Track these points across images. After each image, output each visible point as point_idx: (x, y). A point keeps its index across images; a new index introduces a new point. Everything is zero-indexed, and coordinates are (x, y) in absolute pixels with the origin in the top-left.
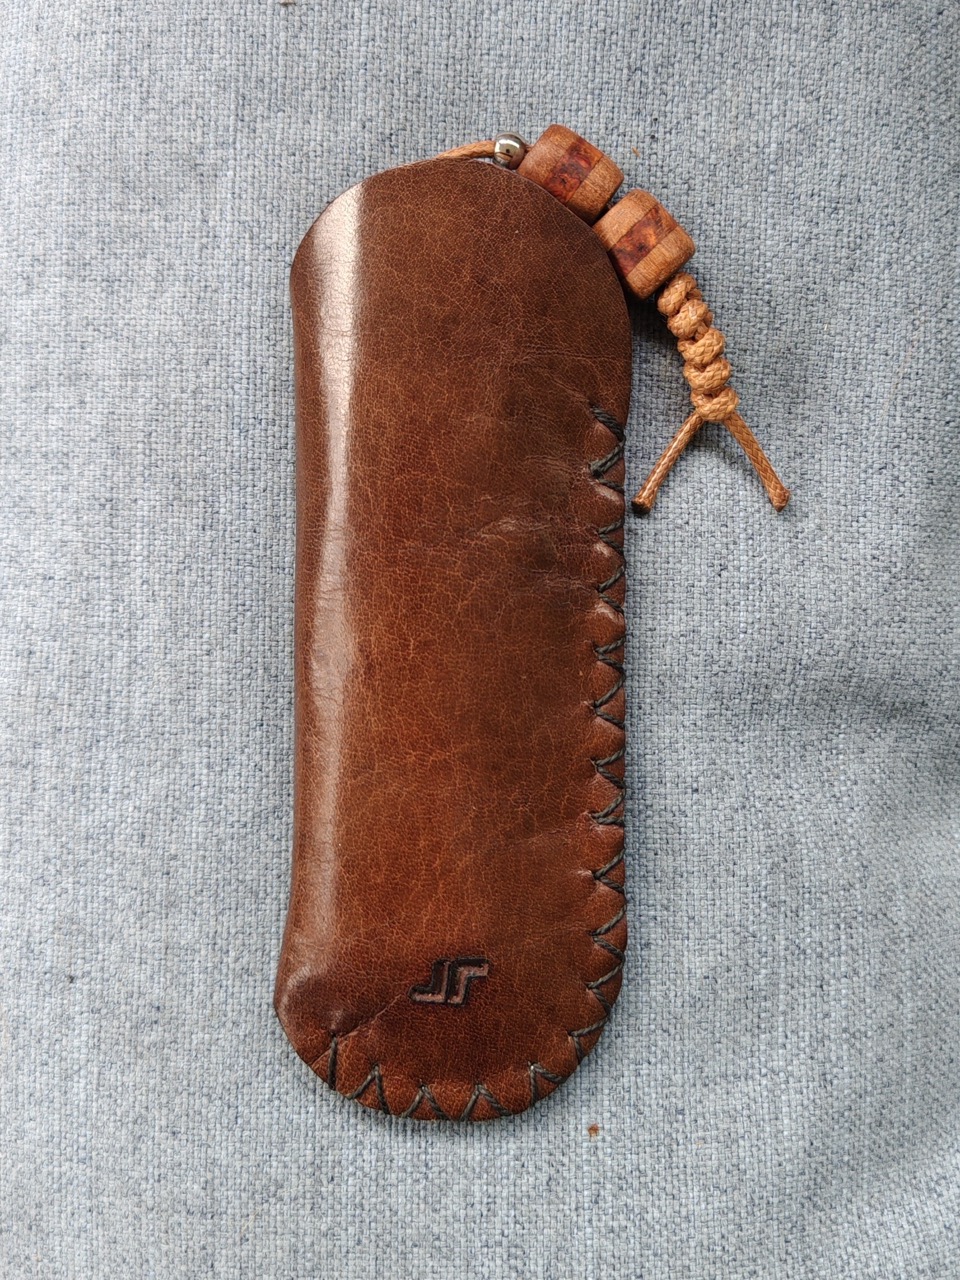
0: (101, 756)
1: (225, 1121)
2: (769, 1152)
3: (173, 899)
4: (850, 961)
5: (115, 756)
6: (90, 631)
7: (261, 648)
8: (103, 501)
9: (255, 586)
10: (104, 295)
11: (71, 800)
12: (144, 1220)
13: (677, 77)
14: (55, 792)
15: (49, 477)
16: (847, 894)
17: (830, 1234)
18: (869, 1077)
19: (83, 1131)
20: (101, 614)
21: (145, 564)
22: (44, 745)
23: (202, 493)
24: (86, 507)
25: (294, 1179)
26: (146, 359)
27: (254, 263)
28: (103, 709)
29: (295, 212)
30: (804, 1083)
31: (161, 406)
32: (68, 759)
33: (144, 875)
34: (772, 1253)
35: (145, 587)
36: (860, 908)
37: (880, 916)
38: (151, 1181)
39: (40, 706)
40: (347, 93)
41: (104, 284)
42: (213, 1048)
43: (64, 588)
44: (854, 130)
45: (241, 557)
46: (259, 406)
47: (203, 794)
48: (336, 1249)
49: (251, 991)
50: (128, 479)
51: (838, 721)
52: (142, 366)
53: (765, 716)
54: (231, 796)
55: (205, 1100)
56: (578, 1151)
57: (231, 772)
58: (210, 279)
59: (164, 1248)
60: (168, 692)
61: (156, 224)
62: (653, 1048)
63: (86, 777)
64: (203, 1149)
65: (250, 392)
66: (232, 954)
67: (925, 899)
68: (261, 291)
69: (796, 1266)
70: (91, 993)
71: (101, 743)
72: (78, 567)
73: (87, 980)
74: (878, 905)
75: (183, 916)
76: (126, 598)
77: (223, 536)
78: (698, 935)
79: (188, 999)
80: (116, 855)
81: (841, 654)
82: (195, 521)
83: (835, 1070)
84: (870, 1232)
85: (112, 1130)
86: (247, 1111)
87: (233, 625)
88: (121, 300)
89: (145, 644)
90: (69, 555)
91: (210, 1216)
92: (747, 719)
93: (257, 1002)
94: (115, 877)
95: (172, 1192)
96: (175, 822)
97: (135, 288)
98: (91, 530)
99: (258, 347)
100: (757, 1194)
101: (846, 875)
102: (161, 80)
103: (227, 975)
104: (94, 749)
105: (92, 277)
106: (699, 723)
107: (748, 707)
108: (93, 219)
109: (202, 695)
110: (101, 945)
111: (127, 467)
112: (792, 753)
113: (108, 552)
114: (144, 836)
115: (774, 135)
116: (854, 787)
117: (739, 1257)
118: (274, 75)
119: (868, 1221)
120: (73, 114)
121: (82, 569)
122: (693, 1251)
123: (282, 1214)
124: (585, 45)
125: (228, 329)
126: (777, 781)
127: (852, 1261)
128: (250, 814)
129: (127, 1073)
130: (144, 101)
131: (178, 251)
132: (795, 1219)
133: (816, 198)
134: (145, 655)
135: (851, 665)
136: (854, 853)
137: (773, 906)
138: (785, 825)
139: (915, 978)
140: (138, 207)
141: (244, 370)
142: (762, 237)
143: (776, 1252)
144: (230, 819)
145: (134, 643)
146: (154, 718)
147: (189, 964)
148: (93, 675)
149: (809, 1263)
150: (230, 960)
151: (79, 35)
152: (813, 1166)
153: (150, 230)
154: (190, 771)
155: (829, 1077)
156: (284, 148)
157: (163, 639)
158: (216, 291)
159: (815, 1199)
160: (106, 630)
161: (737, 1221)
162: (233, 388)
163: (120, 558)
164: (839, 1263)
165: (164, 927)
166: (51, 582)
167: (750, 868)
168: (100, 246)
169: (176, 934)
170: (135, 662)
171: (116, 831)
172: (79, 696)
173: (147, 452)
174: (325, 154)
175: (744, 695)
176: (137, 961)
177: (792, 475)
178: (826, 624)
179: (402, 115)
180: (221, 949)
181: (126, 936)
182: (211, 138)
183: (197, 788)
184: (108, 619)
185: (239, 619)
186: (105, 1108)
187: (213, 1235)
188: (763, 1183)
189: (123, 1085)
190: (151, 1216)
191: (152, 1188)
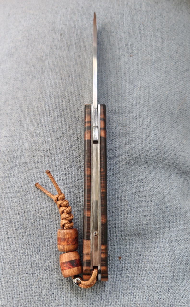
0: (13, 171)
1: (37, 251)
2: (162, 266)
3: (27, 200)
4: (176, 224)
5: (16, 171)
6: (13, 146)
7: (49, 148)
8: (19, 121)
9: (48, 135)
11: (6, 179)
12: (15, 276)
13: (135, 47)
15: (8, 118)
16: (176, 209)
17: (178, 289)
18: (184, 252)
21: (26, 132)
23: (39, 117)
24: (15, 122)
25: (52, 265)
26: (29, 93)
27: (52, 75)
28: (15, 161)
29: (60, 67)
30: (168, 250)
31: (31, 102)
32: (6, 171)
33: (20, 195)
34: (165, 290)
35: (26, 137)
36: (179, 213)
37: (184, 215)
38: (18, 266)
42: (35, 234)
43: (9, 138)
45: (46, 129)
46: (51, 101)
47: (35, 179)
48: (62, 283)
49: (43, 222)
50: (24, 116)
51: (172, 173)
52: (28, 95)
53: (157, 169)
54: (41, 179)
55: (32, 247)
56: (116, 263)
57: (41, 174)
58: (43, 79)
59: (19, 283)
60: (29, 157)
61: (32, 70)
62: (133, 240)
63: (10, 175)
64: (31, 258)
65: (50, 98)
66: (39, 213)
68: (53, 80)
69: (171, 295)
70: (6, 222)
71: (14, 168)
72: (12, 134)
73: (6, 219)
74: (184, 213)
75: (29, 204)
76: (22, 139)
77: (43, 125)
78: (144, 214)
79: (29, 223)
80: (15, 191)
82: (37, 123)
83: (175, 249)
84: (188, 290)
85: (9, 254)
86: (42, 249)
87: (43, 143)
88: (24, 83)
89: (25, 148)
90: (11, 132)
91: (32, 274)
92: (153, 169)
93: (45, 224)
94: (14, 196)
95: (23, 269)
96: (29, 184)
97: (27, 81)
98: (16, 127)
99: (52, 90)
100: (160, 275)
101: (176, 205)
103: (38, 218)
106: (143, 169)
109: (36, 158)
110: (9, 211)
111: (24, 114)
112: (163, 178)
114: (21, 187)
116: (177, 188)
117: (157, 290)
119: (187, 287)
122: (145, 287)
123: (49, 274)
125: (46, 87)
126: (160, 183)
127: (185, 296)
128: (45, 183)
129: (14, 240)
131: (36, 74)
132: (170, 283)
133: (161, 70)
134: (25, 150)
136: (178, 201)
137: (160, 209)
138: (162, 192)
140: (29, 67)
141: (49, 94)
143: (166, 290)
146: (26, 163)
147: (30, 215)
148: (13, 155)
149: (174, 294)
150: (39, 214)
151: (21, 41)
152: (173, 270)
154: (33, 174)
155: (174, 250)
156: (59, 56)
157: (29, 147)
158: (44, 81)
159: (174, 279)
161: (156, 281)
162: (46, 98)
163: (22, 131)
164: (182, 296)
165: (24, 206)
166: (6, 137)
167: (155, 200)
168: (21, 75)
169: (27, 208)
170: (22, 152)
171: (15, 186)
172: (9, 159)
173: (28, 110)
175: (152, 164)
176: (18, 214)
177: (161, 120)
180: (37, 212)
181: (15, 209)
182: (45, 55)
183: (34, 177)
184: (17, 143)
185: (45, 142)
186: (8, 248)
187: (32, 279)
188: (161, 273)
189: (13, 243)
190: (17, 275)
191: (18, 268)
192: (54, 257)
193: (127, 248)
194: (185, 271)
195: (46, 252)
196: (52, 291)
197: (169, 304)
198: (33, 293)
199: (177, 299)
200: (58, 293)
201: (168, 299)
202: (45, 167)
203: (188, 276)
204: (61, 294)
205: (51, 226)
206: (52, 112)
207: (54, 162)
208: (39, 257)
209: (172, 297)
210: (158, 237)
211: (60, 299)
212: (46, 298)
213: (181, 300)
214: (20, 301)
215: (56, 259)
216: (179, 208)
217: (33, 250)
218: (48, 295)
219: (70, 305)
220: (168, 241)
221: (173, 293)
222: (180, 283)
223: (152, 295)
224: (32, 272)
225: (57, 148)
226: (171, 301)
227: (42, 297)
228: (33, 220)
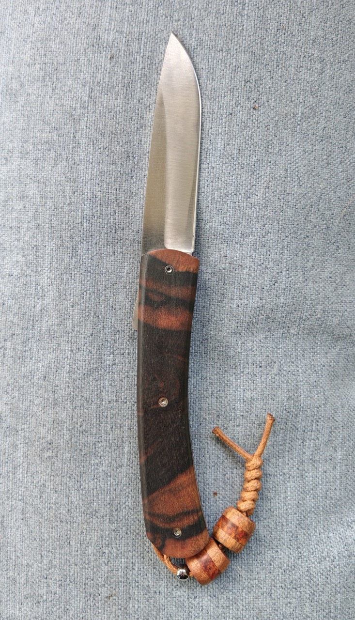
0: (30, 346)
1: (76, 487)
2: (282, 505)
3: (56, 402)
4: (316, 434)
5: (35, 345)
6: (27, 296)
7: (93, 305)
8: (33, 246)
9: (91, 281)
10: (34, 165)
11: (18, 362)
12: (43, 524)
13: (264, 85)
14: (12, 358)
15: (12, 236)
16: (318, 409)
19: (21, 489)
20: (31, 290)
21: (49, 271)
22: (8, 340)
23: (71, 244)
24: (26, 248)
25: (102, 509)
26: (50, 191)
27: (94, 154)
28: (31, 327)
29: (110, 135)
30: (295, 479)
31: (56, 210)
32: (17, 346)
33: (45, 392)
34: (284, 544)
35: (49, 280)
36: (323, 415)
37: (331, 418)
38: (47, 509)
39: (7, 325)
40: (133, 89)
41: (34, 161)
42: (72, 459)
43: (17, 279)
44: (330, 110)
45: (86, 269)
46: (94, 211)
47: (68, 362)
48: (118, 536)
49: (86, 438)
50: (42, 238)
51: (317, 341)
52: (49, 194)
53: (288, 339)
54: (79, 363)
55: (68, 479)
56: (210, 501)
57: (79, 354)
58: (76, 160)
59: (51, 535)
60: (56, 321)
61: (55, 138)
64: (67, 498)
65: (91, 205)
66: (79, 424)
67: (350, 412)
68: (96, 165)
70: (24, 436)
71: (30, 340)
72: (23, 272)
73: (23, 431)
74: (331, 414)
75: (60, 409)
76: (41, 284)
77: (80, 261)
79: (62, 440)
80: (35, 384)
81: (319, 315)
82: (69, 255)
83: (306, 474)
85: (32, 489)
86: (84, 483)
87: (82, 296)
88: (41, 167)
89: (48, 302)
90: (19, 267)
91: (69, 523)
92: (281, 340)
93: (89, 442)
95: (55, 514)
96: (57, 372)
97: (46, 163)
98: (28, 257)
99: (94, 187)
100: (278, 521)
101: (318, 402)
102: (61, 83)
103: (77, 432)
104: (27, 342)
105: (30, 158)
106: (262, 340)
107: (281, 335)
108: (31, 135)
109: (69, 323)
110: (28, 418)
111: (42, 233)
112: (299, 354)
113: (35, 266)
114: (45, 377)
115: (300, 110)
116: (324, 368)
117: (271, 545)
118: (105, 80)
120: (26, 95)
121: (24, 272)
122: (253, 541)
123: (97, 523)
124: (228, 72)
125: (83, 179)
126: (293, 364)
128: (86, 370)
129: (38, 467)
130: (53, 90)
131: (63, 149)
132: (293, 532)
133: (315, 136)
134: (47, 306)
135: (322, 319)
136: (322, 393)
138: (295, 382)
139: (343, 443)
140: (48, 131)
141: (89, 196)
142: (295, 150)
143: (286, 544)
144: (79, 372)
145: (43, 302)
146: (51, 331)
147: (62, 427)
148: (27, 313)
150: (78, 426)
151: (29, 65)
152: (300, 511)
153: (52, 140)
154: (64, 352)
155: (304, 477)
156: (107, 109)
157: (55, 300)
158: (78, 165)
159: (301, 525)
160: (33, 296)
161: (270, 531)
162: (84, 203)
163: (39, 268)
165: (53, 412)
166: (12, 277)
167: (280, 398)
168: (33, 146)
169: (57, 415)
170: (44, 309)
171: (35, 375)
172: (22, 322)
173: (50, 227)
174: (123, 112)
175: (279, 330)
176: (42, 425)
177: (304, 244)
178: (314, 304)
179: (154, 98)
180: (75, 422)
181: (38, 415)
182: (79, 105)
183: (66, 359)
184: (33, 292)
185: (85, 293)
186: (30, 481)
187: (70, 530)
188: (280, 517)
189: (36, 472)
190: (46, 522)
191: (47, 511)
192: (106, 497)
193: (228, 477)
194: (321, 509)
195: (92, 487)
196: (103, 548)
197: (289, 566)
198: (73, 551)
199: (303, 557)
200: (112, 552)
201: (289, 557)
202: (86, 341)
203: (327, 517)
204: (118, 552)
205: (100, 445)
206: (96, 235)
207: (103, 332)
208: (81, 496)
209: (294, 555)
210: (280, 456)
211: (116, 561)
212: (93, 559)
213: (310, 559)
214: (53, 561)
215: (108, 499)
216: (323, 406)
217: (70, 485)
218: (96, 555)
219: (131, 569)
220: (296, 462)
221: (298, 548)
222: (311, 530)
223: (263, 552)
224: (69, 519)
225: (109, 307)
226: (292, 560)
227: (87, 557)
228: (67, 436)
